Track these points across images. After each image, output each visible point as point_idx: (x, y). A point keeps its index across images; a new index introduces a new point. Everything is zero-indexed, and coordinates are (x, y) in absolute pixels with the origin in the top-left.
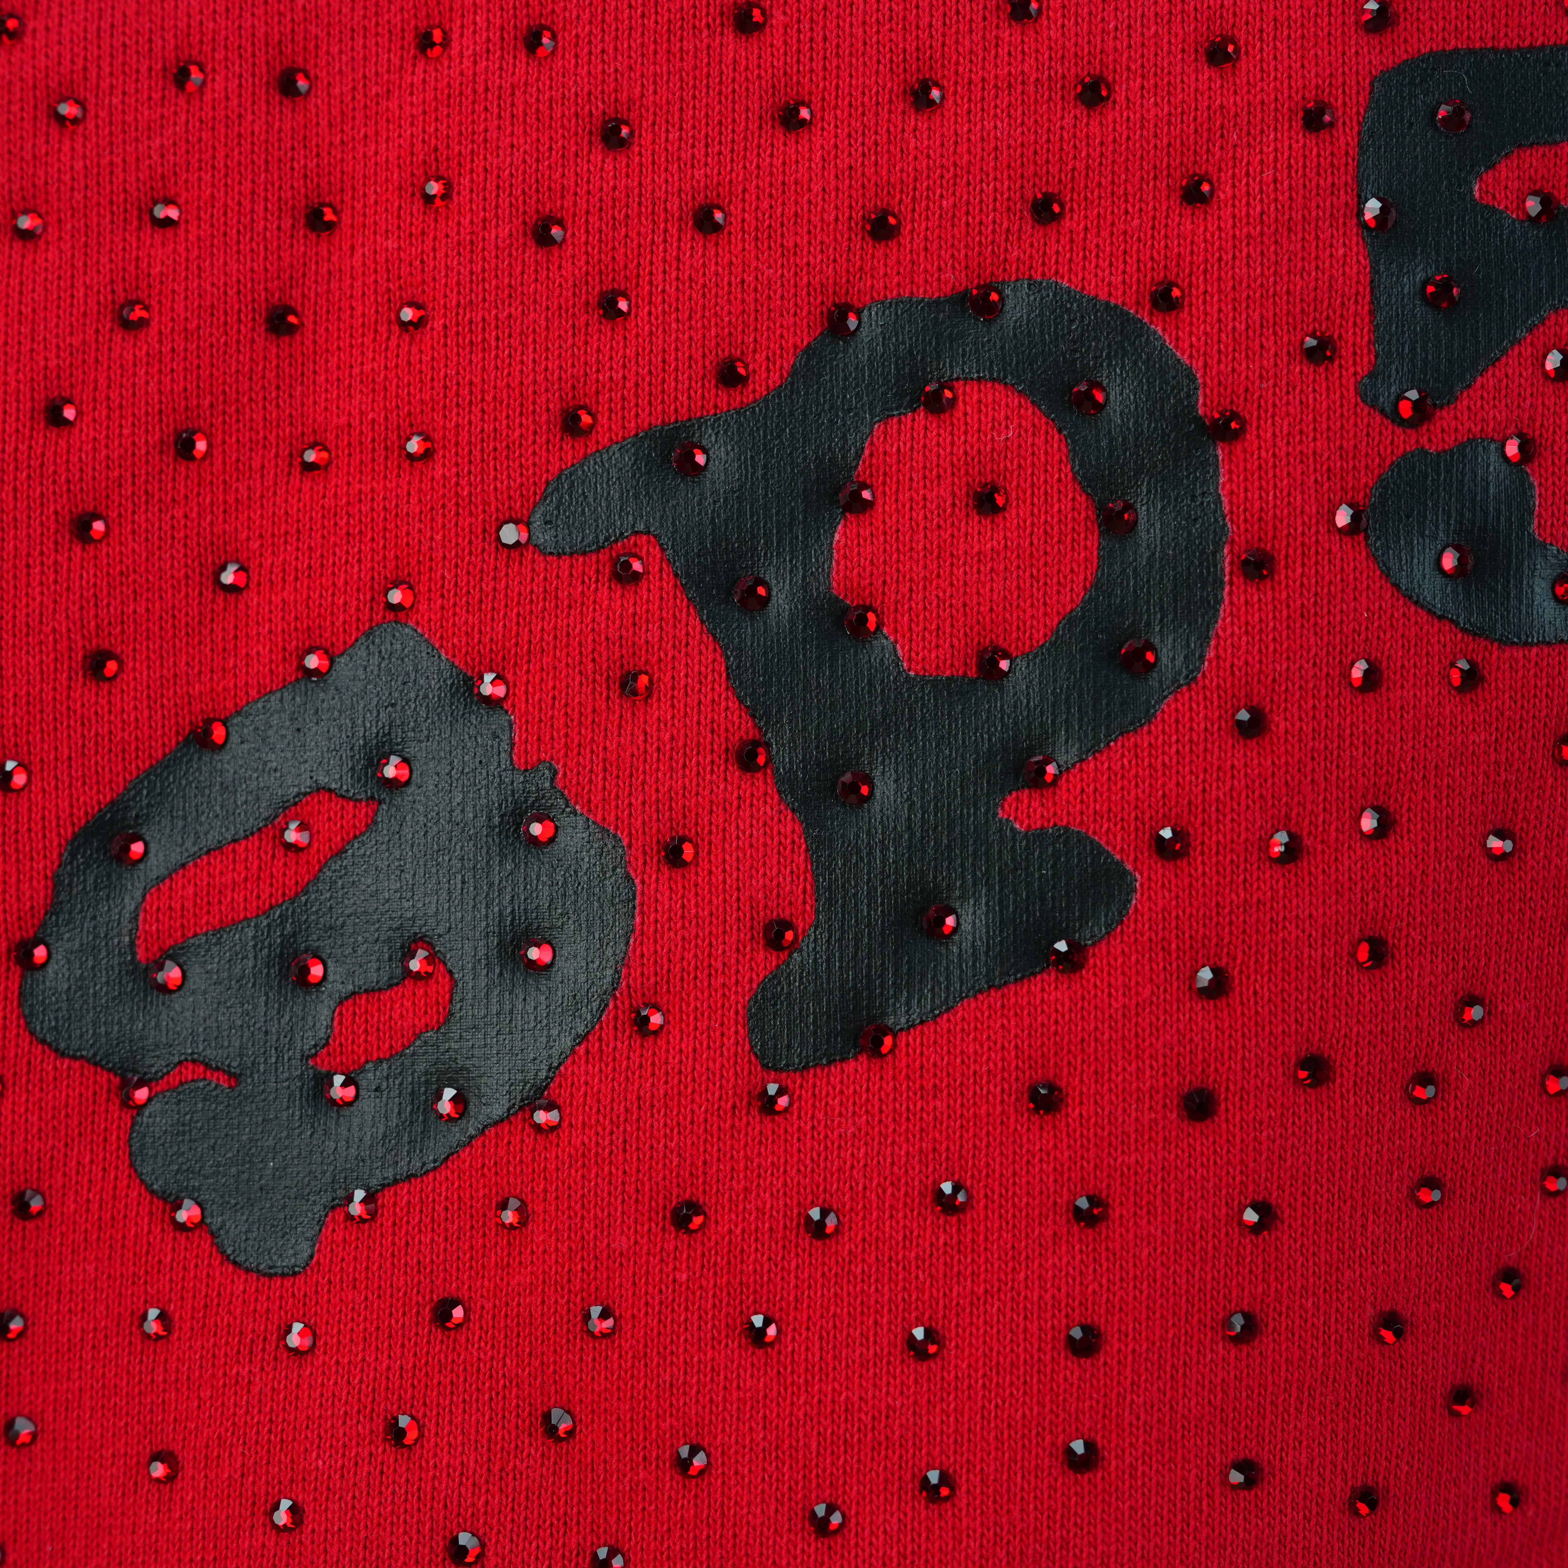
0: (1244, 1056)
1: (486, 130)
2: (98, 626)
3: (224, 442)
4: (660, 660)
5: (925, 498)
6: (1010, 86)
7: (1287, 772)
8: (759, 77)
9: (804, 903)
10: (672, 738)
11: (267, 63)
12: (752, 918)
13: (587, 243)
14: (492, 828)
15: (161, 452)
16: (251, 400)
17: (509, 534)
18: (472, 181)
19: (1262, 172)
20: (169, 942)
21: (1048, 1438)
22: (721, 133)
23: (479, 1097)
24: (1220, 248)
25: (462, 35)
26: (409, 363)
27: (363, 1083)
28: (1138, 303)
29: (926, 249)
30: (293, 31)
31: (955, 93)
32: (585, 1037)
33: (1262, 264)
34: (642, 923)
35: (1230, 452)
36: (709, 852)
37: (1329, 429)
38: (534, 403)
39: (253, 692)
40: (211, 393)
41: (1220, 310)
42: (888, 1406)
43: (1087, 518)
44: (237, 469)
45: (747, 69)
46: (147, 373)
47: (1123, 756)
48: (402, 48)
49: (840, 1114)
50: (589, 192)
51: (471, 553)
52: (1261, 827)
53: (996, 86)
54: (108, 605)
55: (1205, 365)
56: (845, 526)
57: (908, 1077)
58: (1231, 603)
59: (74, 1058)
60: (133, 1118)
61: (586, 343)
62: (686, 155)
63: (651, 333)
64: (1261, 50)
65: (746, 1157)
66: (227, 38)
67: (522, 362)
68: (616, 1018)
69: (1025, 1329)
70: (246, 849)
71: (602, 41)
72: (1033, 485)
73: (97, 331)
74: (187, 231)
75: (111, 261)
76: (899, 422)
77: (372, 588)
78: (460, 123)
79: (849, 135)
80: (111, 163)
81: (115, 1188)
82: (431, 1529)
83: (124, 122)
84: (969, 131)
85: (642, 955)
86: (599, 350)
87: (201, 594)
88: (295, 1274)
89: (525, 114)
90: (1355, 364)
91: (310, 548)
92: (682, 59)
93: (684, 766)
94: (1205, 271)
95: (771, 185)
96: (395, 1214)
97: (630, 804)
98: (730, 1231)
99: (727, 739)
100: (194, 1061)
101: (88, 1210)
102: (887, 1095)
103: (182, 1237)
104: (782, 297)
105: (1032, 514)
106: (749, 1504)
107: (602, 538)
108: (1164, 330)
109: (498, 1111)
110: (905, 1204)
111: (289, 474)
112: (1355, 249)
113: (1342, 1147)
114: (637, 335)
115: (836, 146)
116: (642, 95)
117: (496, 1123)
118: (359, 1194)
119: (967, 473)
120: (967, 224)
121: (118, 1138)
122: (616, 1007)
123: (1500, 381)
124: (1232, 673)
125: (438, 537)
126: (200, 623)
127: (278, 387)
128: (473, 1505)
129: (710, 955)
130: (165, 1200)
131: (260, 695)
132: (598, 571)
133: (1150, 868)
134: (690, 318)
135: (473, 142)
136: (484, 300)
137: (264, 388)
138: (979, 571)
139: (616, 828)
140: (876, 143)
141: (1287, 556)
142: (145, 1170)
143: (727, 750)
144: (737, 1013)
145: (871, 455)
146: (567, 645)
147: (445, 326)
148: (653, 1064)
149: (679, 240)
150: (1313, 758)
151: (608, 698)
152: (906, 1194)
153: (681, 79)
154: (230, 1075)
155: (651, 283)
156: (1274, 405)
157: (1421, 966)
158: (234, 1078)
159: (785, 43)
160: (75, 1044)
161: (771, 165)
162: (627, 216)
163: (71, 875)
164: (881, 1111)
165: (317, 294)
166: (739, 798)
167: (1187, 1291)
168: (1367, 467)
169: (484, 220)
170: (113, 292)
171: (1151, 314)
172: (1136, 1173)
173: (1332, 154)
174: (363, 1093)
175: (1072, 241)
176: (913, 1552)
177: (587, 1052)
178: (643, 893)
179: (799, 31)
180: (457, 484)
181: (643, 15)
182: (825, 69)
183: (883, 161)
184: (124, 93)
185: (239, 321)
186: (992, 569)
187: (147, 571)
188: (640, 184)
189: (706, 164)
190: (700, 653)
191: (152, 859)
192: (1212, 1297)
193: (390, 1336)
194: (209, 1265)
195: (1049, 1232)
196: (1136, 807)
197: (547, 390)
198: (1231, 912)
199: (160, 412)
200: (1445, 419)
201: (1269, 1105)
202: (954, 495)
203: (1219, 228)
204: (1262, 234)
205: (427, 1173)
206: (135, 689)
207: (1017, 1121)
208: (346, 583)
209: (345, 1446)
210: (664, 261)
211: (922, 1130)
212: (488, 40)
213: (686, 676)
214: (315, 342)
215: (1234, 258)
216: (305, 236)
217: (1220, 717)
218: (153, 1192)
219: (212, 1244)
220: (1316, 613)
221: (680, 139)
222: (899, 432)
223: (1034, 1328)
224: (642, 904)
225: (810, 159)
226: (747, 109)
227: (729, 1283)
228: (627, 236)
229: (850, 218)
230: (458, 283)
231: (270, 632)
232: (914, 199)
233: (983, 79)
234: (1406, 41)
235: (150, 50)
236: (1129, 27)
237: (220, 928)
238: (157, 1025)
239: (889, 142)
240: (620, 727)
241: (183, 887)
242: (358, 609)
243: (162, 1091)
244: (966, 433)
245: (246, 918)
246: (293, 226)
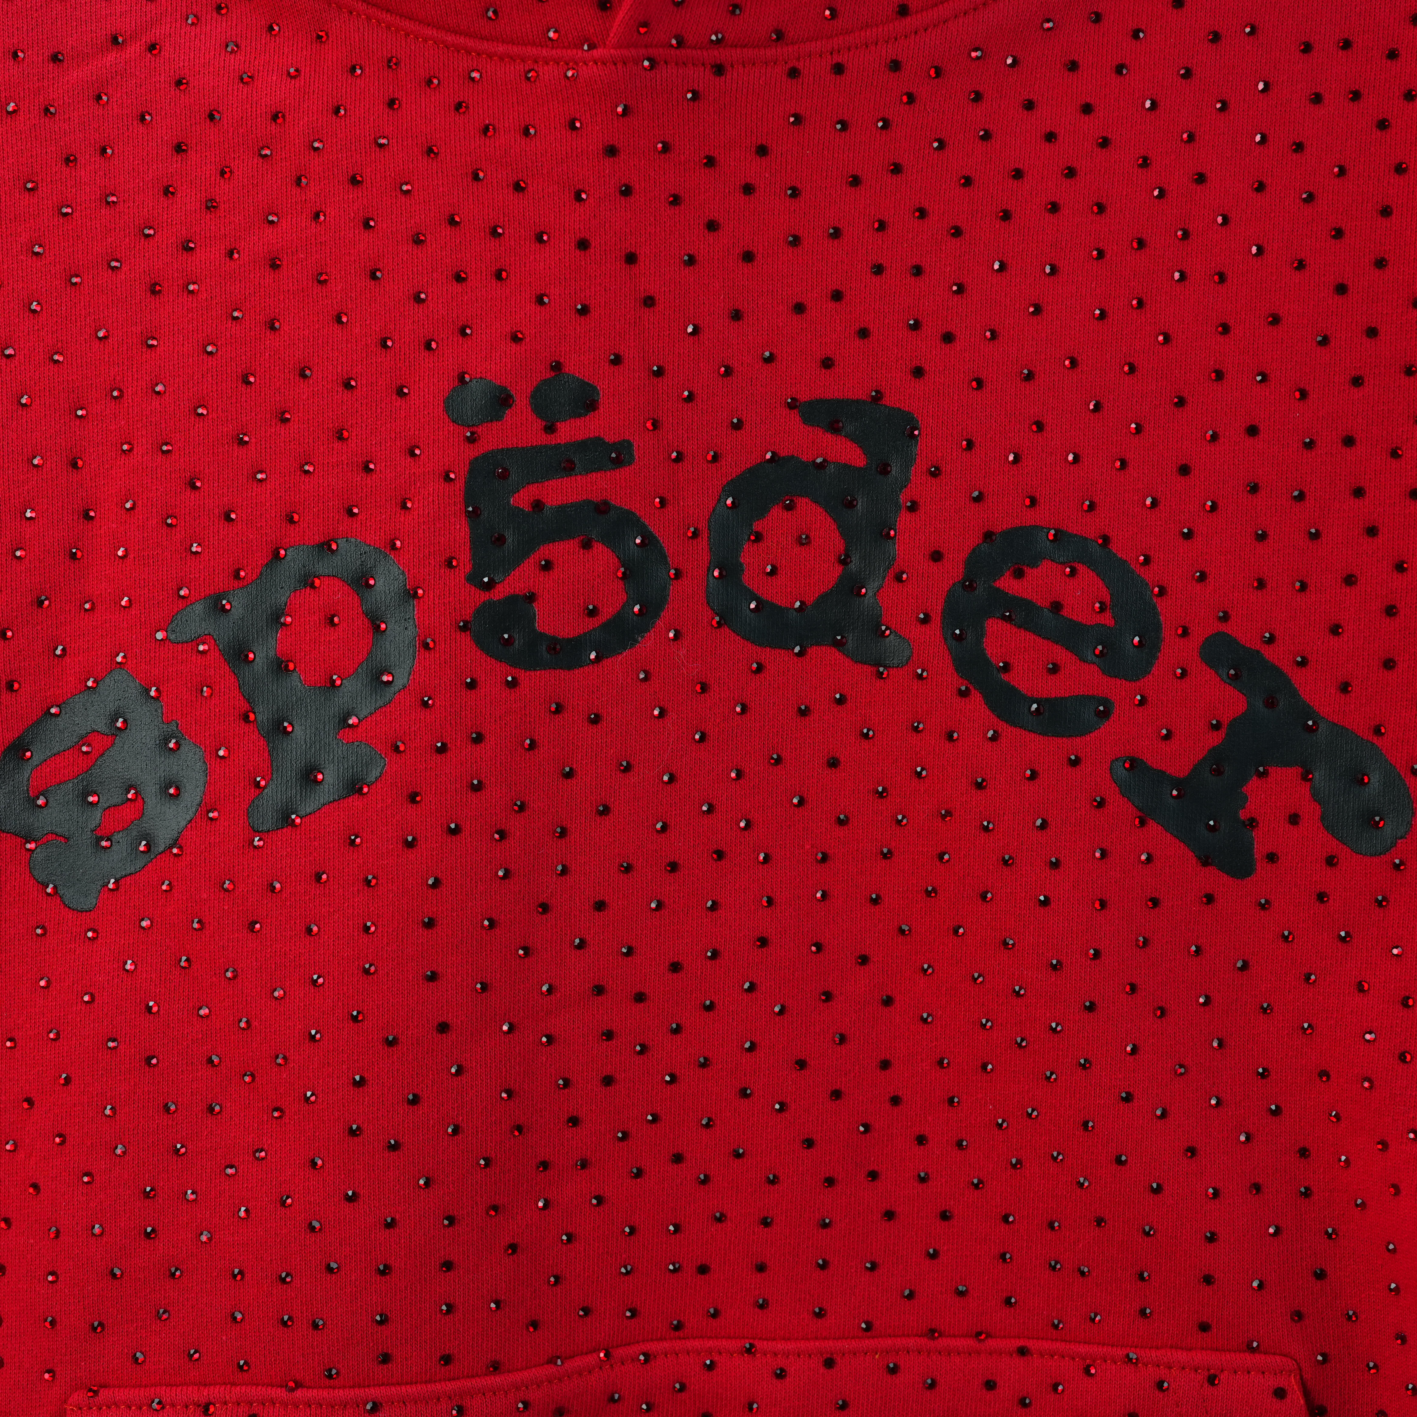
0: (426, 824)
1: (147, 483)
2: (10, 671)
3: (55, 601)
4: (215, 682)
5: (309, 620)
6: (337, 465)
7: (440, 720)
8: (247, 462)
9: (268, 771)
10: (219, 711)
11: (66, 456)
12: (249, 777)
13: (185, 526)
14: (156, 745)
15: (32, 605)
16: (64, 584)
17: (159, 636)
18: (142, 502)
19: (428, 498)
20: (41, 789)
21: (357, 963)
22: (233, 483)
23: (155, 844)
24: (414, 526)
25: (137, 446)
26: (122, 571)
27: (114, 840)
28: (385, 547)
29: (308, 527)
30: (75, 444)
31: (318, 468)
32: (190, 821)
33: (429, 532)
34: (210, 779)
35: (419, 602)
36: (234, 753)
37: (455, 593)
38: (167, 586)
39: (69, 695)
40: (50, 583)
41: (414, 550)
42: (300, 953)
43: (368, 627)
44: (60, 611)
45: (242, 459)
46: (25, 576)
47: (380, 715)
48: (116, 450)
49: (281, 848)
50: (185, 507)
51: (146, 643)
52: (431, 741)
53: (332, 465)
54: (14, 663)
55: (409, 570)
56: (282, 631)
57: (305, 834)
58: (419, 658)
59: (8, 833)
60: (30, 855)
61: (186, 563)
62: (220, 492)
63: (209, 559)
64: (428, 451)
65: (248, 864)
66: (51, 447)
67: (162, 571)
68: (201, 814)
69: (348, 924)
70: (68, 754)
71: (189, 448)
72: (348, 615)
73: (6, 560)
74: (38, 521)
75: (11, 533)
76: (300, 592)
77: (111, 656)
78: (138, 480)
79: (280, 484)
80: (9, 496)
81: (24, 880)
82: (140, 1001)
83: (13, 480)
84: (323, 482)
85: (210, 791)
86: (190, 566)
87: (49, 658)
88: (90, 910)
89: (161, 477)
90: (464, 568)
91: (88, 640)
92: (218, 456)
93: (224, 721)
94: (408, 535)
95: (252, 503)
96: (125, 888)
97: (205, 736)
98: (243, 891)
99: (239, 711)
100: (52, 833)
101: (15, 889)
102: (298, 840)
103: (49, 898)
104: (256, 546)
105: (348, 626)
106: (251, 989)
107: (193, 637)
108: (394, 557)
109: (161, 849)
110: (305, 880)
111: (80, 612)
112: (464, 526)
113: (466, 857)
114: (204, 560)
115: (275, 489)
116: (204, 469)
117: (160, 854)
118: (112, 881)
119: (324, 611)
120: (323, 517)
121: (25, 862)
122: (201, 810)
123: (521, 573)
124: (419, 684)
125: (134, 637)
126: (49, 669)
127: (75, 580)
128: (155, 992)
129: (234, 790)
130: (43, 885)
131: (72, 696)
132: (192, 649)
133: (391, 756)
134: (223, 554)
135: (142, 487)
136: (148, 547)
137: (69, 580)
138: (329, 648)
139: (200, 744)
140: (290, 487)
141: (439, 641)
142: (35, 873)
143: (240, 715)
144: (244, 811)
145: (290, 604)
146: (181, 677)
147: (134, 557)
148: (215, 831)
149: (219, 524)
150: (450, 715)
151: (196, 696)
152: (305, 876)
153: (218, 463)
154: (65, 838)
155: (208, 541)
156: (434, 585)
157: (496, 790)
158: (67, 839)
159: (256, 449)
160: (8, 828)
161: (252, 495)
162: (199, 516)
163: (4, 765)
164: (296, 846)
165: (88, 544)
166: (244, 732)
167: (407, 910)
168: (470, 606)
169: (147, 517)
170: (12, 545)
171: (390, 551)
172: (387, 867)
173: (454, 490)
174: (113, 843)
175: (361, 523)
176: (309, 1004)
177: (191, 827)
178: (210, 768)
179: (261, 445)
180: (140, 617)
181: (203, 439)
182: (270, 459)
183: (292, 494)
184: (13, 469)
185: (59, 555)
186: (334, 647)
187: (28, 650)
188: (204, 503)
189: (228, 496)
190: (229, 679)
191: (34, 758)
192: (417, 912)
193: (124, 932)
194: (59, 908)
195: (356, 889)
196: (385, 734)
197: (172, 581)
198: (420, 772)
199: (31, 590)
200: (499, 588)
201: (436, 842)
202: (319, 619)
203: (413, 519)
204: (429, 521)
205: (137, 872)
206: (25, 695)
207: (344, 849)
208: (101, 654)
209: (109, 972)
210: (213, 532)
211: (310, 853)
212: (147, 448)
213: (224, 688)
214: (88, 562)
215: (419, 530)
216: (83, 522)
217: (415, 700)
218: (39, 882)
219: (61, 901)
220: (450, 662)
221: (218, 486)
222: (300, 596)
223: (351, 923)
224: (210, 772)
225: (266, 493)
226: (242, 474)
227: (243, 909)
228: (199, 523)
229: (281, 515)
230: (138, 541)
231: (74, 672)
232: (304, 508)
233: (328, 463)
234: (483, 446)
235: (22, 452)
236: (380, 442)
237: (60, 783)
238: (38, 820)
239: (294, 486)
240: (201, 707)
241: (46, 768)
242: (106, 664)
243: (41, 845)
244: (324, 596)
245: (69, 780)
246: (78, 518)
